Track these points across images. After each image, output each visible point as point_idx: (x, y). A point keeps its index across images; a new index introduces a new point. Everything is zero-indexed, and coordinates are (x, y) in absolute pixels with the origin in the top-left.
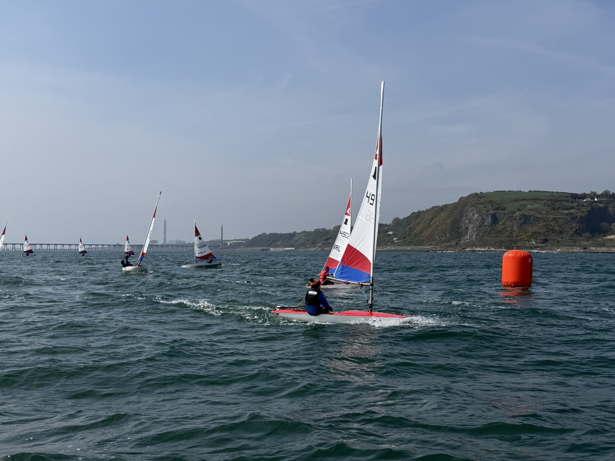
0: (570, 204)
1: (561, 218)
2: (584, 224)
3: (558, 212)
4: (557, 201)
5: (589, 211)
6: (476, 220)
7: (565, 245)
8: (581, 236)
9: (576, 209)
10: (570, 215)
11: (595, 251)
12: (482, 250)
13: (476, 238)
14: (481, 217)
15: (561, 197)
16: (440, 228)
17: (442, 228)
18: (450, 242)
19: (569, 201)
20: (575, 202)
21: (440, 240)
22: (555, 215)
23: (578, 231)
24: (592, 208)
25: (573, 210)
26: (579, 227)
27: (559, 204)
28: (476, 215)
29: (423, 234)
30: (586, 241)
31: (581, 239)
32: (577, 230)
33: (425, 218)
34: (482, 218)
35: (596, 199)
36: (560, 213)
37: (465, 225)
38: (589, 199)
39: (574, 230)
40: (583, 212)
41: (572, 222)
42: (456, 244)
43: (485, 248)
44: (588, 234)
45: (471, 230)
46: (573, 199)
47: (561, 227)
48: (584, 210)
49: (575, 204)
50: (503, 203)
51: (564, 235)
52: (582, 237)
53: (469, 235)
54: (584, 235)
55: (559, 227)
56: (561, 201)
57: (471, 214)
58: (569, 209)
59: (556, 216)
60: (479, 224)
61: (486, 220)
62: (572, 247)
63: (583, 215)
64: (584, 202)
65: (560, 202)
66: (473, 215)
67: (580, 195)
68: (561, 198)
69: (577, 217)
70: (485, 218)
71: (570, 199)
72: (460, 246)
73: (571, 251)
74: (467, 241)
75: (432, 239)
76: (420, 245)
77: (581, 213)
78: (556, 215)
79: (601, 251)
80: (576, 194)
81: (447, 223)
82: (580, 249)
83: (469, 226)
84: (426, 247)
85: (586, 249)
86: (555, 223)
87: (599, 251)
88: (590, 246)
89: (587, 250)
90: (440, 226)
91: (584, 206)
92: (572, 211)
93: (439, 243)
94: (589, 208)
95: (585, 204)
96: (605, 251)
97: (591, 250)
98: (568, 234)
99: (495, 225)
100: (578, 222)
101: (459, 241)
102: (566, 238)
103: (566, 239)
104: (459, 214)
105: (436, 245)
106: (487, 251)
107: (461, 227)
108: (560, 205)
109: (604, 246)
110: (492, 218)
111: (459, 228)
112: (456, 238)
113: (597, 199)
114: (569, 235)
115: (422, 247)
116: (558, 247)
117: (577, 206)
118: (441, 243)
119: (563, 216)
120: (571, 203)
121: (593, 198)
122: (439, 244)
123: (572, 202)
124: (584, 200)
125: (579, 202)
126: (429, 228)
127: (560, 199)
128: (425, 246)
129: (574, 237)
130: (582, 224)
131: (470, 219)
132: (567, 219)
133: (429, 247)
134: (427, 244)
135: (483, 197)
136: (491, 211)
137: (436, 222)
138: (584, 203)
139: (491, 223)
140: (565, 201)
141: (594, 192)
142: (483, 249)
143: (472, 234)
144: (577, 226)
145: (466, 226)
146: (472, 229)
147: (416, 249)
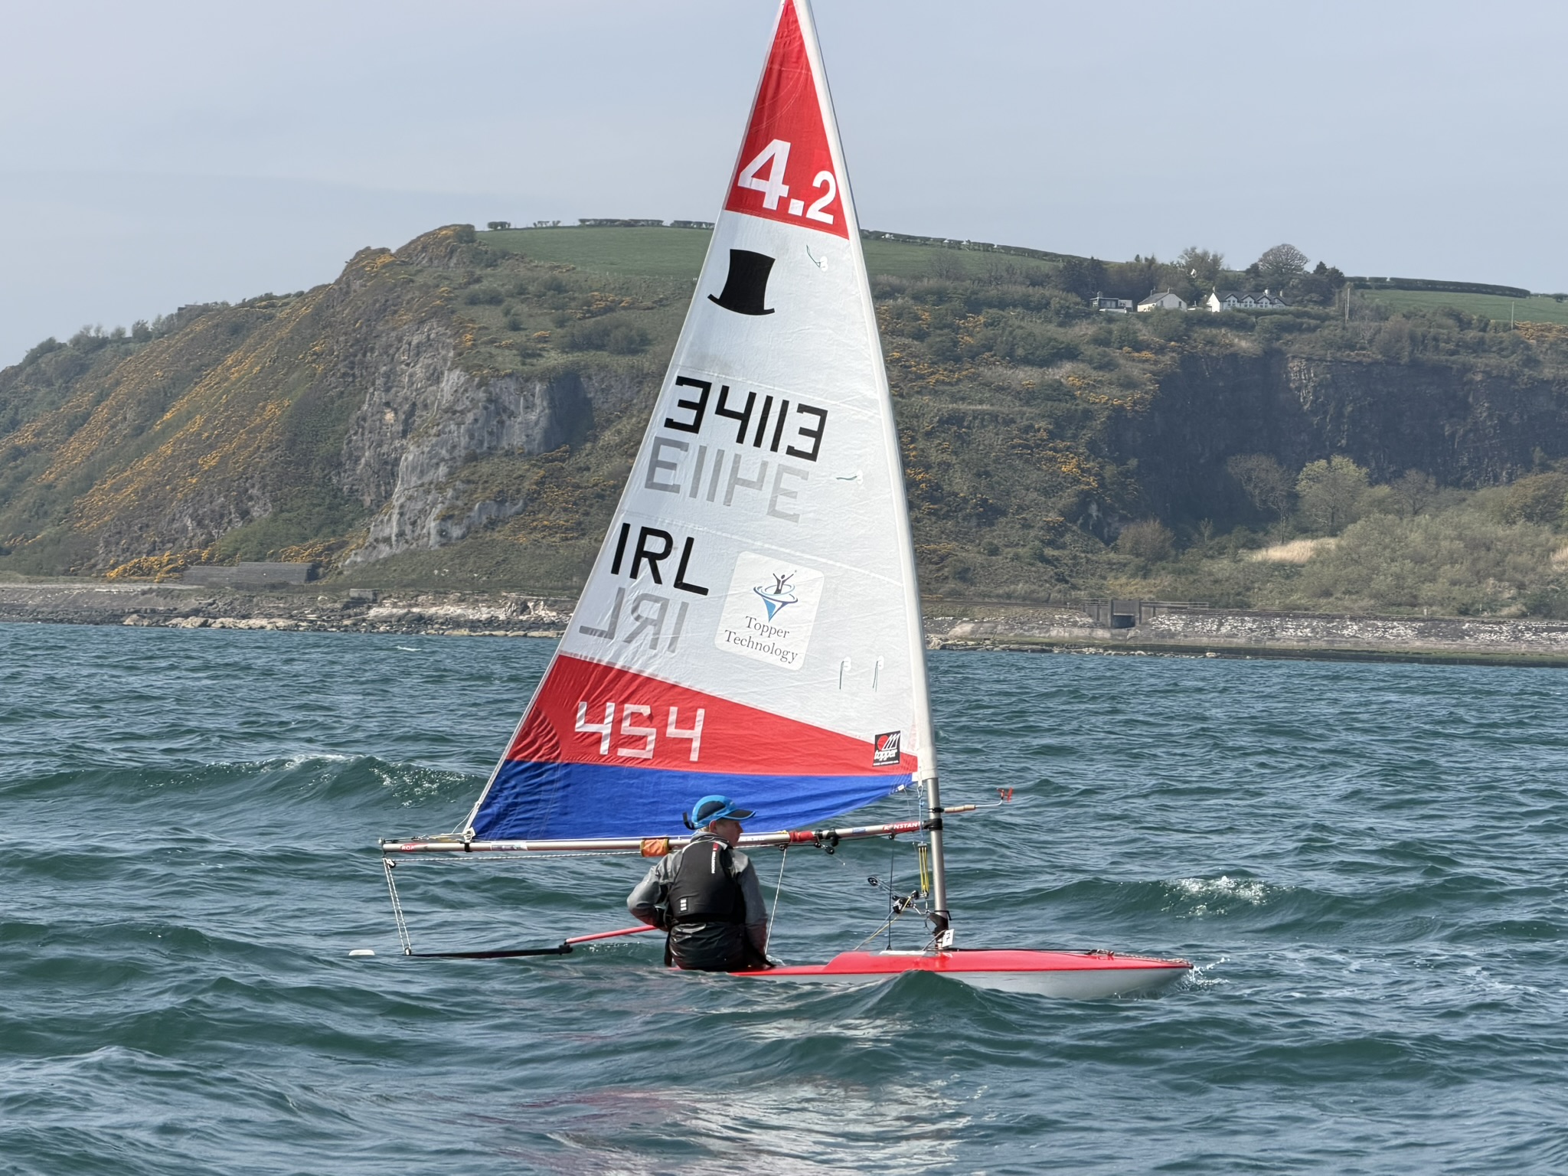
0: (1053, 330)
1: (994, 417)
2: (1133, 463)
3: (972, 378)
4: (974, 306)
5: (1166, 381)
6: (451, 411)
7: (1009, 596)
8: (1110, 541)
9: (1090, 362)
10: (1049, 398)
11: (1181, 641)
12: (472, 614)
13: (442, 533)
14: (481, 395)
15: (998, 280)
16: (211, 460)
17: (224, 460)
18: (275, 557)
19: (1048, 303)
20: (1088, 315)
21: (205, 544)
22: (954, 398)
23: (1094, 510)
24: (1189, 361)
25: (1068, 366)
26: (1102, 485)
27: (986, 325)
28: (452, 379)
29: (96, 498)
30: (1134, 576)
31: (1110, 563)
32: (1085, 498)
33: (122, 389)
34: (490, 400)
35: (1214, 304)
36: (988, 385)
37: (380, 445)
38: (1171, 302)
39: (1068, 498)
40: (1129, 384)
41: (1061, 445)
42: (312, 575)
43: (493, 602)
44: (1150, 530)
45: (414, 480)
46: (1073, 298)
47: (987, 474)
48: (1135, 371)
49: (1083, 330)
50: (630, 307)
51: (1002, 531)
52: (1116, 549)
53: (401, 514)
54: (1128, 534)
55: (979, 475)
56: (1002, 304)
57: (419, 371)
58: (1045, 363)
59: (963, 406)
60: (464, 441)
61: (512, 415)
62: (1042, 611)
63: (1127, 399)
64: (1144, 317)
65: (993, 311)
66: (435, 377)
67: (1122, 269)
68: (1005, 287)
69: (1088, 415)
70: (506, 399)
71: (1057, 297)
72: (334, 590)
73: (1038, 635)
74: (385, 551)
75: (150, 537)
76: (71, 573)
77: (1116, 391)
78: (963, 399)
79: (1222, 642)
80: (1096, 265)
81: (260, 429)
82: (1091, 627)
83: (403, 449)
84: (102, 588)
85: (1126, 622)
86: (956, 453)
87: (1205, 641)
88: (1154, 606)
89: (1132, 633)
90: (211, 447)
91: (1138, 346)
92: (1064, 373)
93: (196, 560)
94: (1166, 359)
95: (1145, 334)
96: (1240, 641)
97: (1162, 635)
98: (1026, 526)
99: (571, 453)
100: (1093, 447)
101: (330, 549)
102: (1010, 552)
103: (1017, 557)
104: (342, 368)
105: (179, 572)
106: (507, 624)
107: (351, 454)
108: (990, 332)
109: (1241, 606)
110: (552, 404)
111: (335, 463)
112: (317, 531)
113: (1221, 300)
114: (1032, 533)
115: (77, 587)
116: (959, 609)
117: (1097, 341)
118: (209, 561)
119: (1007, 406)
120: (1061, 325)
121: (1196, 296)
122: (194, 569)
123: (1067, 318)
124: (1141, 308)
125: (1110, 319)
126: (140, 455)
127: (993, 292)
128: (101, 577)
129: (1063, 547)
130: (1121, 461)
131: (414, 405)
132: (1029, 428)
133: (124, 587)
134: (113, 567)
135: (505, 255)
136: (553, 354)
137: (189, 416)
138: (1139, 325)
139: (547, 433)
140: (1026, 304)
141: (1206, 254)
142: (483, 613)
143: (419, 505)
144: (1083, 471)
145: (385, 449)
146: (422, 473)
147: (38, 600)
